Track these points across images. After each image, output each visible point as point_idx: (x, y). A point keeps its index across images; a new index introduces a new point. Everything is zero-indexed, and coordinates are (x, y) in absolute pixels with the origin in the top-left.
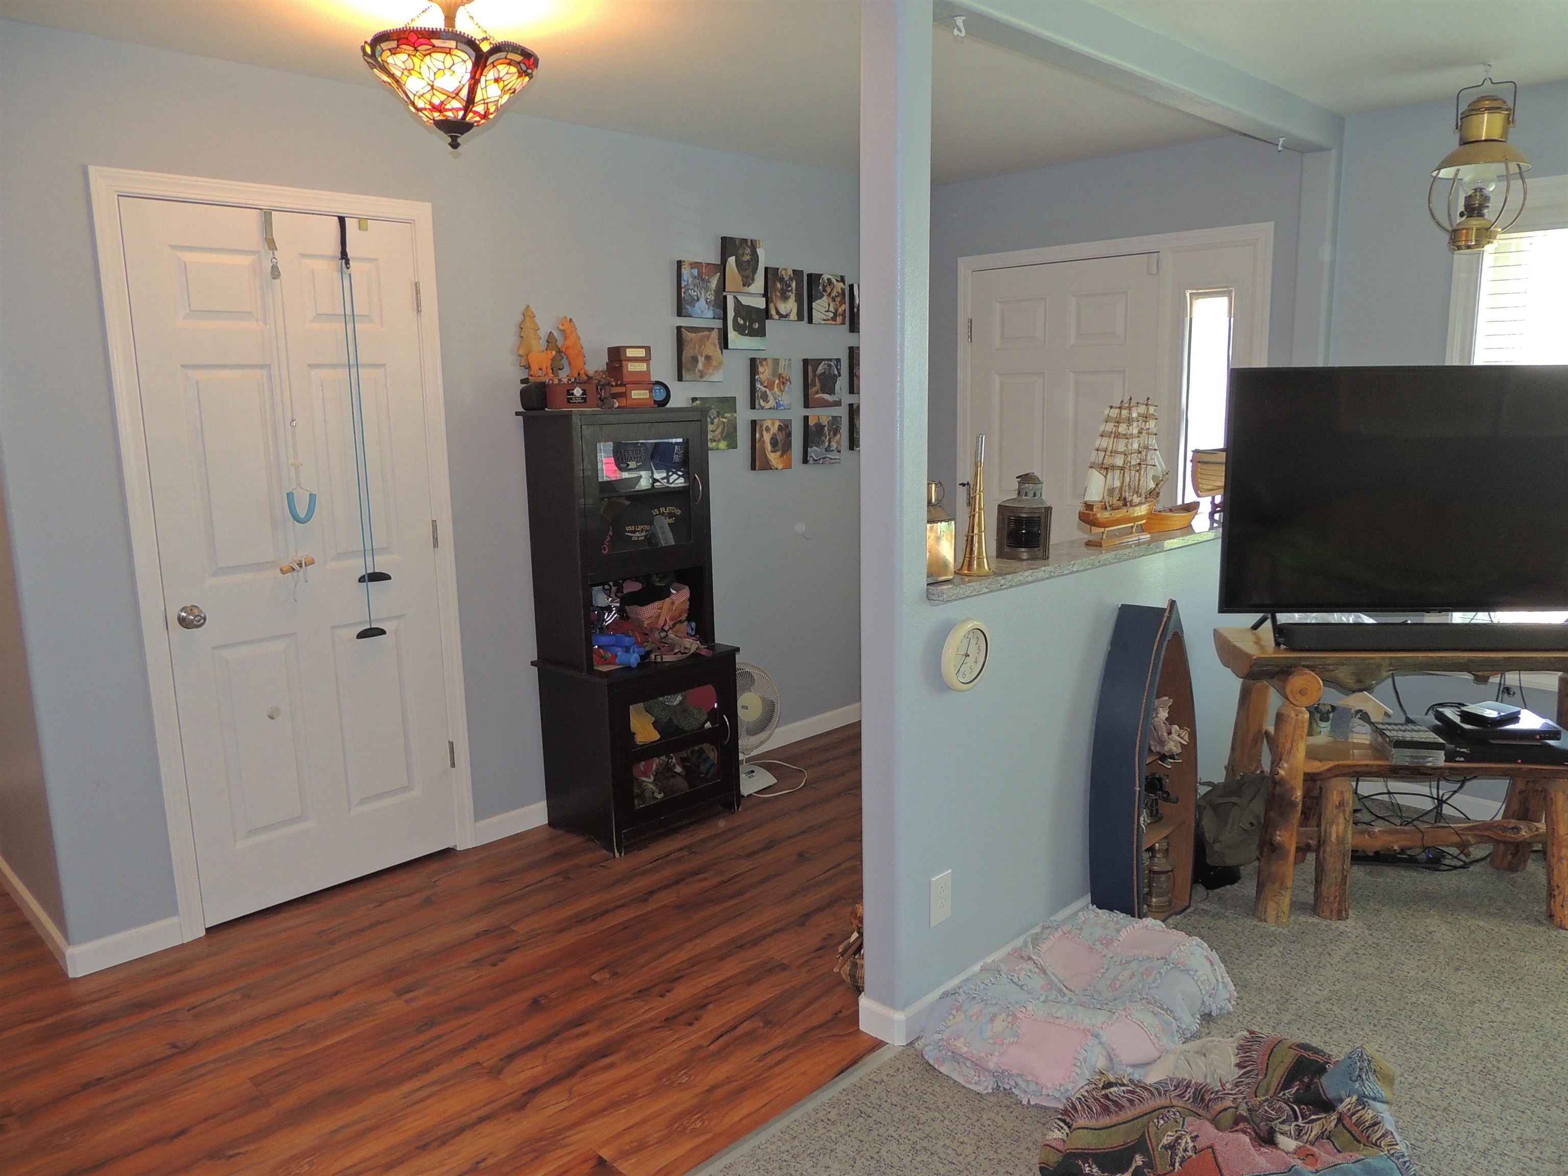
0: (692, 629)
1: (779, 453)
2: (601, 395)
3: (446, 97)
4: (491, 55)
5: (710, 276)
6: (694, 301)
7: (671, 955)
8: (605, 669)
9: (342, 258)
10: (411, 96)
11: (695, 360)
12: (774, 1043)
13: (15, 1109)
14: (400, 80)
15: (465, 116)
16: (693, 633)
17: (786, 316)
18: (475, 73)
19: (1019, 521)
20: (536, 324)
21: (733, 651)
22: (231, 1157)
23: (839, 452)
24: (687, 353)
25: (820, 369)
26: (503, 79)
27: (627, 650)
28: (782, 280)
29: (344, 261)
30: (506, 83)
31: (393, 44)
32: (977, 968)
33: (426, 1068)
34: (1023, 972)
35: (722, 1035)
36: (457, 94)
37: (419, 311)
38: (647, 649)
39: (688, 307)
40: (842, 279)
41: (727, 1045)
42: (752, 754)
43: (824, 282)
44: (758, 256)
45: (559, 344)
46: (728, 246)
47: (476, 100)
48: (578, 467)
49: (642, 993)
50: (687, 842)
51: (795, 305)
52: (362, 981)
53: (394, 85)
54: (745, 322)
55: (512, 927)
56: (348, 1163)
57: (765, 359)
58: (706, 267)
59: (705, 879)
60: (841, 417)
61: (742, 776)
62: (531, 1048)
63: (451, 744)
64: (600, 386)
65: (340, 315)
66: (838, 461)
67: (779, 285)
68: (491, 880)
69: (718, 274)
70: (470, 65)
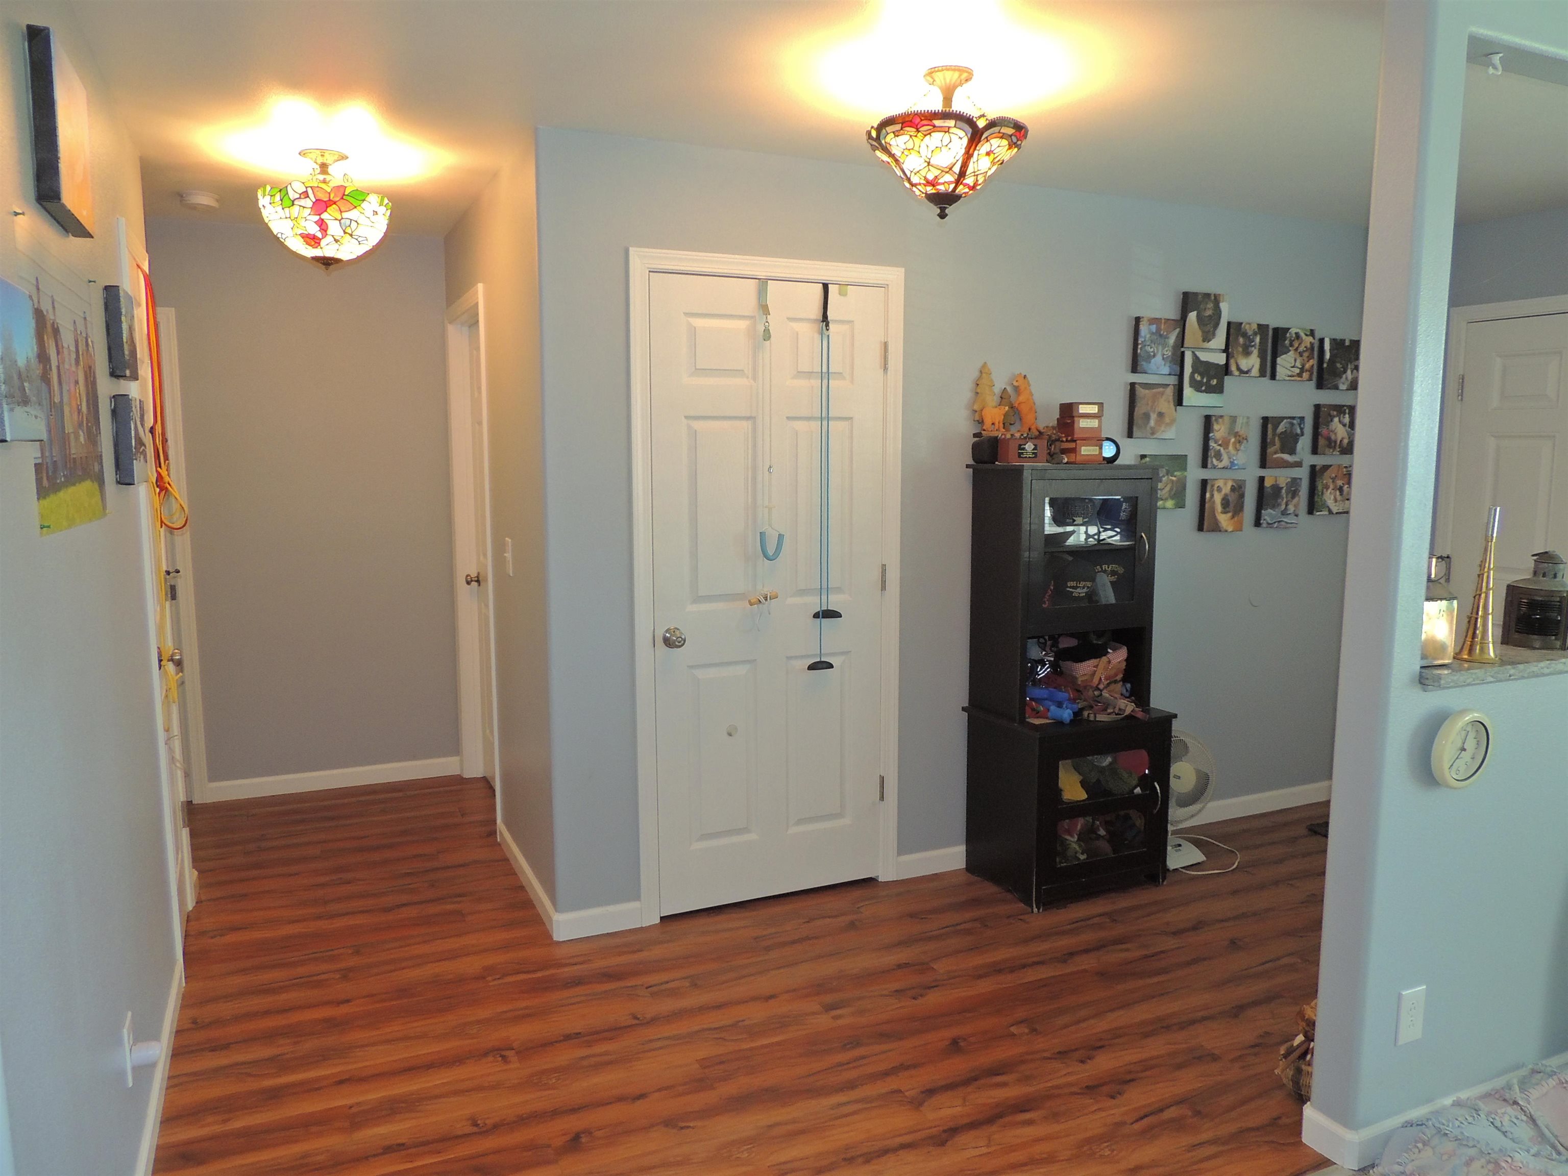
0: (1127, 691)
1: (1230, 515)
2: (1050, 449)
3: (940, 171)
4: (986, 131)
5: (1169, 332)
6: (1149, 357)
7: (1092, 1021)
8: (1037, 722)
9: (823, 321)
10: (908, 174)
11: (1147, 416)
12: (1205, 1137)
13: (515, 1045)
14: (899, 159)
15: (955, 188)
16: (1128, 695)
17: (1247, 372)
18: (970, 148)
19: (1533, 605)
20: (992, 381)
21: (1167, 720)
22: (682, 1128)
23: (1297, 516)
24: (1139, 411)
25: (1281, 428)
26: (994, 152)
27: (1060, 705)
28: (1245, 335)
29: (825, 323)
30: (996, 155)
31: (898, 127)
32: (1448, 1101)
33: (851, 1085)
34: (1506, 1118)
35: (1146, 1116)
36: (951, 169)
37: (885, 369)
38: (1080, 706)
39: (1144, 363)
40: (1312, 333)
41: (1150, 1128)
42: (1181, 826)
43: (1291, 337)
44: (1220, 311)
45: (1012, 399)
46: (1188, 301)
47: (968, 173)
48: (1026, 521)
49: (1063, 1055)
50: (1109, 908)
51: (1258, 360)
52: (794, 990)
53: (893, 164)
54: (1202, 378)
55: (932, 965)
56: (783, 1159)
57: (1221, 417)
58: (1165, 323)
59: (1127, 950)
60: (1300, 479)
61: (1169, 848)
62: (951, 1087)
63: (882, 779)
64: (1051, 442)
65: (818, 372)
66: (1295, 525)
67: (1241, 340)
68: (912, 915)
69: (1178, 330)
70: (965, 141)
